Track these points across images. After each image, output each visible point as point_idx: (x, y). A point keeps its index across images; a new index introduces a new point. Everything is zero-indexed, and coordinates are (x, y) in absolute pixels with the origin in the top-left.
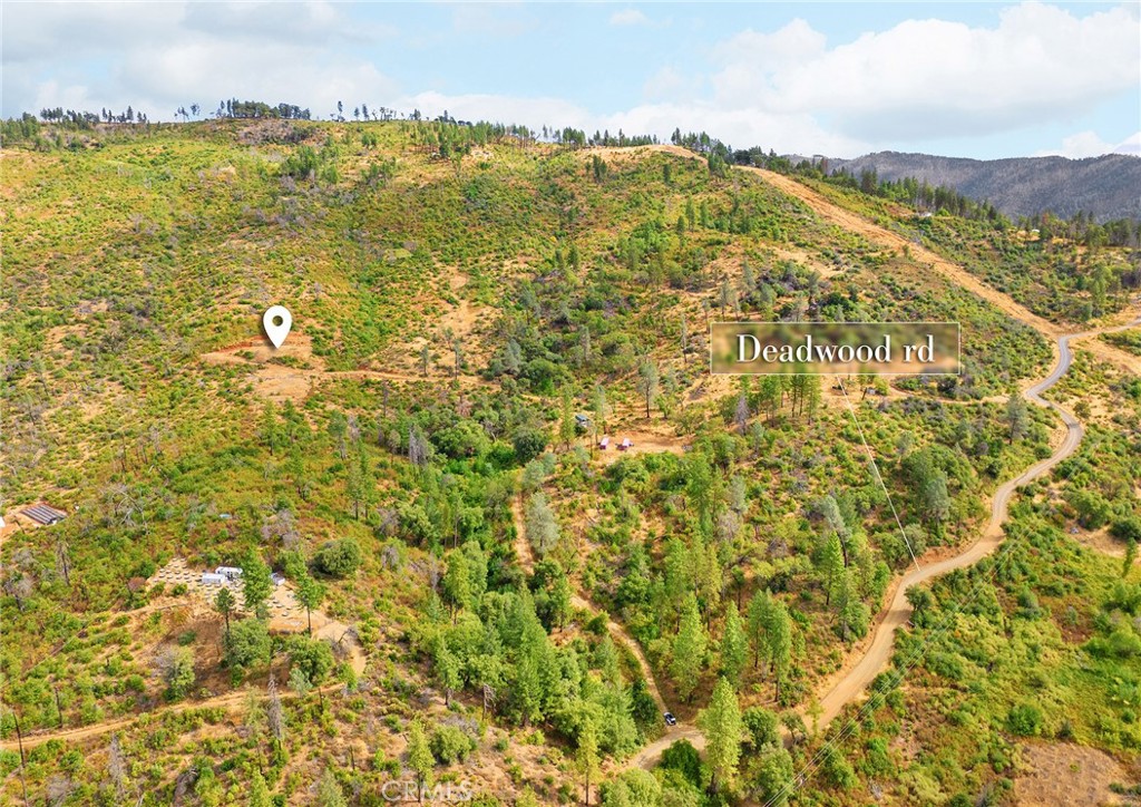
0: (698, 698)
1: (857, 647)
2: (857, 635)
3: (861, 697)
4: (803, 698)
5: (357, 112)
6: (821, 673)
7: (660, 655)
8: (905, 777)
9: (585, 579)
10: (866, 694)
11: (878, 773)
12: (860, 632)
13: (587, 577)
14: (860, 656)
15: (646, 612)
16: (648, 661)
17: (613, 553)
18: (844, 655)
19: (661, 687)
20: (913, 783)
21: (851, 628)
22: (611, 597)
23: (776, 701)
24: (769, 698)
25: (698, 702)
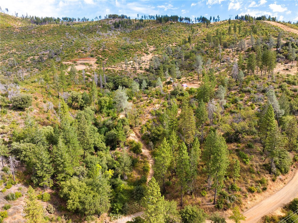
1: (280, 179)
2: (281, 171)
3: (279, 213)
4: (233, 205)
5: (142, 17)
6: (251, 191)
10: (283, 212)
12: (283, 169)
13: (142, 128)
14: (281, 185)
17: (160, 121)
18: (270, 183)
21: (277, 167)
23: (214, 204)
24: (210, 201)
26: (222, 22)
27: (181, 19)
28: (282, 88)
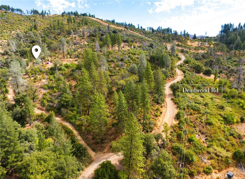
0: (105, 139)
6: (156, 116)
7: (82, 125)
8: (211, 150)
9: (42, 102)
11: (200, 151)
13: (43, 102)
15: (72, 111)
16: (76, 130)
17: (55, 92)
18: (161, 109)
19: (85, 139)
20: (215, 151)
22: (55, 108)
23: (143, 131)
25: (106, 141)
26: (54, 16)
27: (13, 10)
28: (130, 57)
